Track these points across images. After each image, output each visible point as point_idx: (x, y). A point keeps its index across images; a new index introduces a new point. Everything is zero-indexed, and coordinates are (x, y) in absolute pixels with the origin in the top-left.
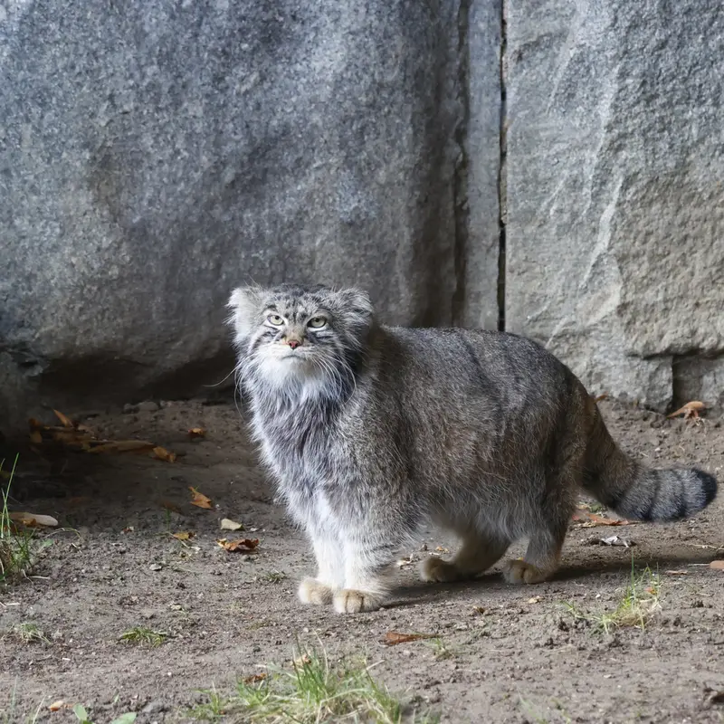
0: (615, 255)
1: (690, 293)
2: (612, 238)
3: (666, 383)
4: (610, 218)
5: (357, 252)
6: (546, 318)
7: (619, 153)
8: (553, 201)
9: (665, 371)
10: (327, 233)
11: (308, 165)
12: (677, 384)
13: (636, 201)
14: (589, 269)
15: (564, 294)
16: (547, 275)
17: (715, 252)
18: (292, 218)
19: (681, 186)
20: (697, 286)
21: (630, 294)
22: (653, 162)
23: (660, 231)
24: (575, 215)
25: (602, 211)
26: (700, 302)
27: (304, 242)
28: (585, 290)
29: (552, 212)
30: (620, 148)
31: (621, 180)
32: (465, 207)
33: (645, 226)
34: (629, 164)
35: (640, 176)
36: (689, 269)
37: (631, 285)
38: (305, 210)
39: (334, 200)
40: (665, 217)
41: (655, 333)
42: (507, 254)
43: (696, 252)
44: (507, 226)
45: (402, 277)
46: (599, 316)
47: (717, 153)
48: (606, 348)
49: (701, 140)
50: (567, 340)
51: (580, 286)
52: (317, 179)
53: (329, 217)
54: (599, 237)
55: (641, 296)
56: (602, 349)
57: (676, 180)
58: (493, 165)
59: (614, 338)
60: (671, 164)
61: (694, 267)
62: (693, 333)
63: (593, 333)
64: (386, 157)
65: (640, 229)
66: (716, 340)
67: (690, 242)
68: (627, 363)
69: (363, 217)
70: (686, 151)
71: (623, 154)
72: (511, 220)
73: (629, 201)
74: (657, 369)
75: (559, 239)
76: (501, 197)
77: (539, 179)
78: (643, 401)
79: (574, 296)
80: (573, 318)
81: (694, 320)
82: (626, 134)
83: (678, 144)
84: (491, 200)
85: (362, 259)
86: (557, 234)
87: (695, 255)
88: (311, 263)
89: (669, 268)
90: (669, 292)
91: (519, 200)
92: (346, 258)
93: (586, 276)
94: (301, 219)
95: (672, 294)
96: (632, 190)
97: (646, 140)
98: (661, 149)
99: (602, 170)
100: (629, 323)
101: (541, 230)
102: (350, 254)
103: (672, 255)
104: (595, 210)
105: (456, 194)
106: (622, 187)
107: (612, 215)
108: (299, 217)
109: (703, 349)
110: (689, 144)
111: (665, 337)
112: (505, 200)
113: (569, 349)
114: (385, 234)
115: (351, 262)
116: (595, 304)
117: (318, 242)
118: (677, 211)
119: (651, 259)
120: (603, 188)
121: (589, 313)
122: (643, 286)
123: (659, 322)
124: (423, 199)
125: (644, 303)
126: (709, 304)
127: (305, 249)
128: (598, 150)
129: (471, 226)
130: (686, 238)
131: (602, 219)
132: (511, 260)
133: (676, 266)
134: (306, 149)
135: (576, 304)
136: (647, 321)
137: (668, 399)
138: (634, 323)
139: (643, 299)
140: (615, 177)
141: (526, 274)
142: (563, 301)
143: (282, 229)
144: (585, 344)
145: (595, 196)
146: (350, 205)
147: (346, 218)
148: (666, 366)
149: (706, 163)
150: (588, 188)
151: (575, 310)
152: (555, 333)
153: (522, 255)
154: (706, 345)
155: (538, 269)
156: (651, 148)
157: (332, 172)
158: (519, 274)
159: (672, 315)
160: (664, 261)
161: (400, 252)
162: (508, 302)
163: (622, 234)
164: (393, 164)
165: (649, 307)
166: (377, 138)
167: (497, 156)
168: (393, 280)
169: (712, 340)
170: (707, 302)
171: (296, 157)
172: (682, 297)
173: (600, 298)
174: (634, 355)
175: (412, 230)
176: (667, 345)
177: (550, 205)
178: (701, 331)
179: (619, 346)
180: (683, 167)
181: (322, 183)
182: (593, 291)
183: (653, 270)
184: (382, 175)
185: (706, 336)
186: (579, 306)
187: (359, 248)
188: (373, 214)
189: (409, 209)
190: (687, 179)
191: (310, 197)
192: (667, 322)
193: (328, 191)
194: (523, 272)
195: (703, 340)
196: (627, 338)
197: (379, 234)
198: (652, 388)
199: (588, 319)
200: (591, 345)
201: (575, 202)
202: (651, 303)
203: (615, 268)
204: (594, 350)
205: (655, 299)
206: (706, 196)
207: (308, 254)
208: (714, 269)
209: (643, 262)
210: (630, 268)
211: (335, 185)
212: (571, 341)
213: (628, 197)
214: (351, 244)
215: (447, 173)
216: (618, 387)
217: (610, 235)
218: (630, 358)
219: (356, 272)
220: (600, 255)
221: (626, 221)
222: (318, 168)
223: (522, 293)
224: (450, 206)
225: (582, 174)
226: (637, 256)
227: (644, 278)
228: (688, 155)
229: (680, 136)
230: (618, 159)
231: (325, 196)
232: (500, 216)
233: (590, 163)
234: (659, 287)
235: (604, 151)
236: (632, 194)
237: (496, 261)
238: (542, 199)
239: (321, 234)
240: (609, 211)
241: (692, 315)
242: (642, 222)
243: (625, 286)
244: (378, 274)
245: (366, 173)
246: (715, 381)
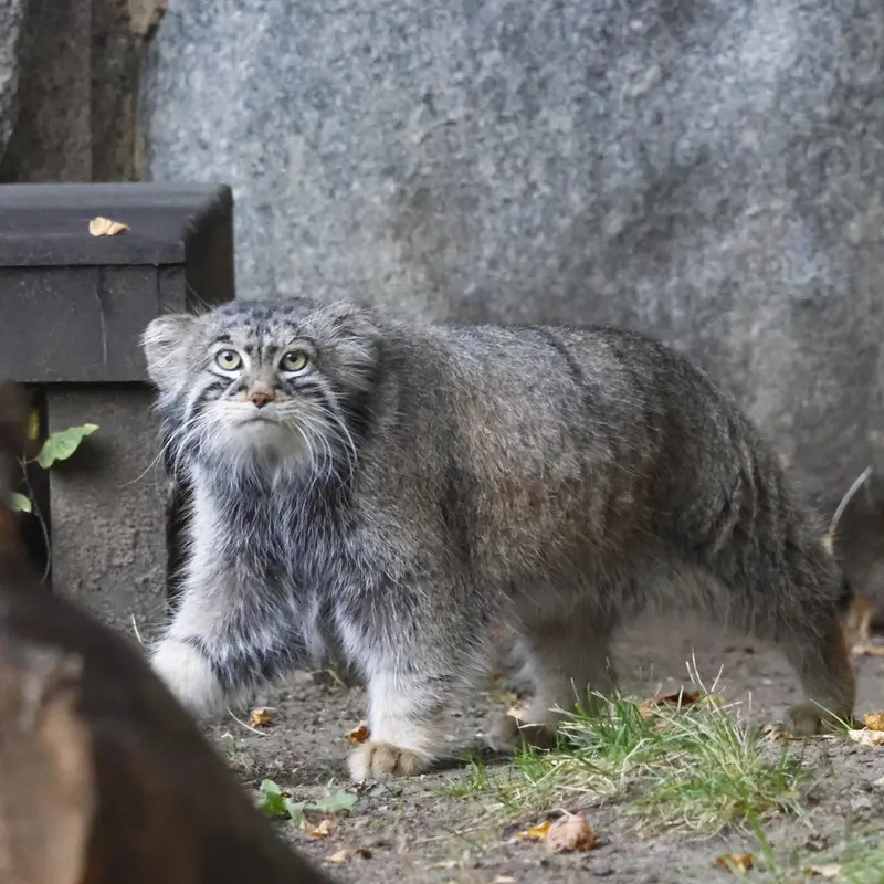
5: (816, 347)
10: (770, 316)
11: (738, 210)
18: (714, 292)
27: (733, 330)
38: (733, 280)
39: (780, 268)
52: (753, 234)
53: (772, 293)
64: (860, 200)
69: (825, 293)
85: (825, 358)
88: (745, 363)
92: (799, 356)
94: (728, 294)
102: (806, 350)
108: (725, 291)
114: (860, 321)
115: (808, 362)
117: (755, 330)
127: (734, 341)
134: (736, 187)
143: (699, 310)
146: (806, 274)
147: (799, 295)
157: (777, 223)
164: (872, 213)
166: (846, 172)
168: (873, 392)
171: (719, 197)
181: (760, 240)
184: (854, 229)
187: (819, 342)
188: (841, 288)
193: (770, 252)
197: (850, 320)
207: (739, 348)
211: (781, 243)
214: (808, 335)
219: (816, 378)
222: (754, 217)
231: (765, 260)
239: (760, 319)
244: (851, 382)
245: (829, 225)
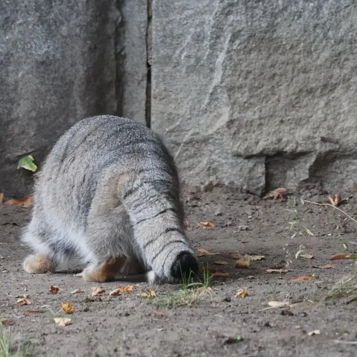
0: (225, 87)
1: (277, 113)
2: (223, 75)
3: (261, 175)
4: (222, 61)
5: (47, 82)
6: (179, 130)
7: (228, 17)
8: (183, 49)
9: (260, 167)
10: (27, 68)
11: (13, 22)
12: (268, 176)
13: (240, 50)
14: (208, 96)
15: (191, 114)
16: (179, 101)
17: (295, 85)
18: (2, 58)
19: (271, 40)
20: (282, 109)
21: (236, 113)
22: (252, 23)
23: (256, 71)
24: (198, 60)
25: (217, 57)
26: (284, 119)
27: (10, 75)
28: (205, 111)
29: (183, 57)
30: (229, 13)
31: (230, 35)
32: (123, 53)
33: (246, 67)
34: (235, 24)
35: (243, 33)
36: (277, 97)
37: (237, 108)
38: (11, 53)
39: (31, 47)
40: (260, 61)
41: (253, 141)
42: (152, 86)
43: (281, 85)
44: (152, 67)
45: (78, 100)
46: (215, 129)
47: (296, 17)
48: (219, 150)
49: (285, 9)
50: (193, 146)
51: (202, 108)
52: (20, 32)
53: (27, 58)
54: (215, 75)
55: (243, 115)
56: (217, 152)
57: (267, 36)
58: (142, 25)
59: (225, 144)
60: (264, 25)
61: (280, 96)
62: (279, 140)
63: (211, 141)
64: (67, 17)
65: (243, 69)
66: (295, 145)
67: (277, 78)
68: (234, 161)
69: (51, 58)
70: (274, 15)
71: (231, 18)
72: (155, 63)
73: (235, 50)
74: (255, 166)
75: (188, 76)
76: (148, 46)
77: (174, 35)
78: (245, 187)
79: (198, 115)
80: (197, 131)
81: (280, 132)
82: (233, 4)
83: (269, 11)
84: (141, 49)
85: (51, 87)
86: (186, 72)
87: (280, 87)
88: (15, 89)
89: (263, 96)
90: (263, 112)
91: (160, 49)
92: (39, 86)
93: (206, 101)
94: (8, 59)
95: (265, 114)
96: (237, 42)
97: (247, 8)
98: (257, 15)
99: (217, 28)
100: (235, 133)
101: (175, 69)
102: (42, 83)
103: (265, 88)
104: (212, 56)
105: (116, 44)
106: (230, 40)
107: (223, 59)
108: (7, 57)
109: (286, 152)
110: (277, 11)
111: (260, 144)
112: (151, 49)
113: (194, 152)
114: (66, 70)
115: (43, 89)
116: (213, 120)
117: (20, 75)
118: (269, 57)
119: (250, 90)
120: (218, 41)
121: (208, 127)
122: (244, 108)
123: (256, 133)
124: (93, 46)
125: (245, 120)
126: (290, 121)
127: (11, 80)
128: (214, 14)
129: (127, 66)
130: (274, 75)
131: (217, 62)
132: (154, 90)
133: (268, 95)
134: (12, 11)
135: (199, 120)
136: (248, 132)
137: (262, 186)
138: (239, 134)
139: (245, 117)
140: (226, 33)
141: (165, 100)
142: (190, 119)
144: (205, 149)
145: (212, 47)
146: (42, 50)
147: (39, 59)
148: (260, 163)
149: (288, 24)
150: (207, 41)
151: (198, 124)
152: (185, 140)
153: (162, 86)
154: (288, 149)
155: (173, 96)
156: (250, 14)
157: (30, 27)
158: (160, 100)
159: (264, 128)
160: (259, 91)
161: (77, 82)
162: (153, 119)
163: (230, 72)
164: (72, 22)
165: (249, 123)
166: (61, 4)
167: (146, 18)
168: (72, 101)
169: (292, 146)
170: (289, 120)
171: (5, 16)
172: (271, 116)
173: (215, 116)
174: (238, 155)
175: (85, 68)
176: (261, 149)
177: (181, 52)
178: (285, 139)
179: (228, 150)
180: (272, 27)
181: (23, 35)
182: (211, 112)
183: (251, 97)
184: (64, 29)
185: (288, 142)
186: (202, 122)
187: (48, 80)
188: (58, 56)
189: (83, 53)
190: (275, 36)
191: (14, 44)
192: (261, 133)
193: (27, 40)
194: (163, 99)
195: (286, 146)
196: (234, 144)
197: (62, 70)
198: (251, 179)
199: (207, 131)
200: (209, 148)
201: (199, 50)
202: (250, 120)
203: (226, 96)
204: (212, 152)
205: (253, 117)
206: (288, 47)
207: (13, 83)
208: (294, 97)
209: (245, 92)
210: (236, 96)
211: (32, 36)
212: (196, 146)
213: (235, 47)
214: (43, 77)
215: (110, 30)
216: (228, 178)
217: (222, 73)
218: (236, 158)
219: (46, 95)
220: (216, 87)
221: (233, 63)
222: (20, 24)
223: (162, 113)
224: (113, 51)
225: (203, 31)
226: (241, 87)
227: (245, 103)
228: (276, 18)
229: (270, 6)
230: (227, 21)
231: (25, 43)
232: (147, 60)
233: (209, 24)
234: (256, 109)
235: (218, 15)
236: (237, 45)
237: (144, 91)
238: (176, 48)
239: (22, 69)
240: (222, 57)
241: (279, 128)
242: (244, 64)
243: (232, 108)
244: (62, 98)
245: (53, 28)
246: (295, 175)
